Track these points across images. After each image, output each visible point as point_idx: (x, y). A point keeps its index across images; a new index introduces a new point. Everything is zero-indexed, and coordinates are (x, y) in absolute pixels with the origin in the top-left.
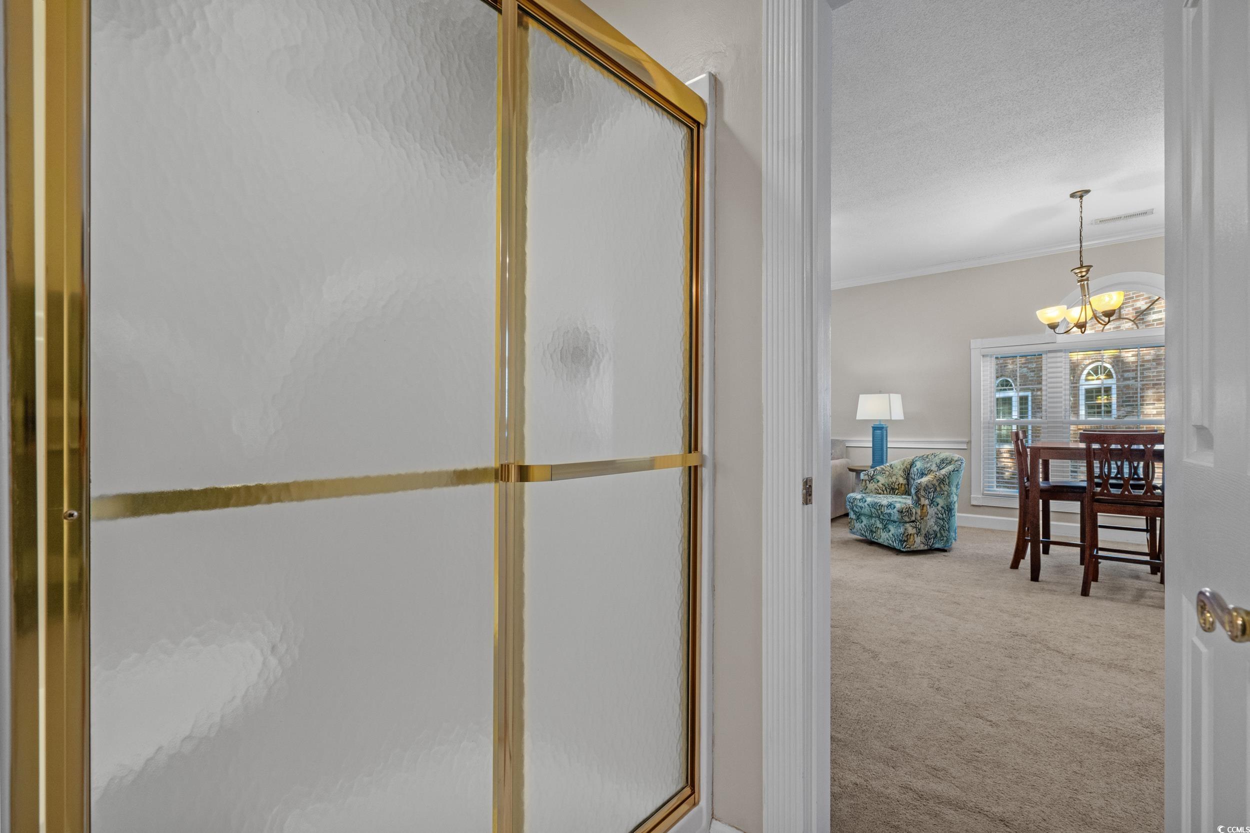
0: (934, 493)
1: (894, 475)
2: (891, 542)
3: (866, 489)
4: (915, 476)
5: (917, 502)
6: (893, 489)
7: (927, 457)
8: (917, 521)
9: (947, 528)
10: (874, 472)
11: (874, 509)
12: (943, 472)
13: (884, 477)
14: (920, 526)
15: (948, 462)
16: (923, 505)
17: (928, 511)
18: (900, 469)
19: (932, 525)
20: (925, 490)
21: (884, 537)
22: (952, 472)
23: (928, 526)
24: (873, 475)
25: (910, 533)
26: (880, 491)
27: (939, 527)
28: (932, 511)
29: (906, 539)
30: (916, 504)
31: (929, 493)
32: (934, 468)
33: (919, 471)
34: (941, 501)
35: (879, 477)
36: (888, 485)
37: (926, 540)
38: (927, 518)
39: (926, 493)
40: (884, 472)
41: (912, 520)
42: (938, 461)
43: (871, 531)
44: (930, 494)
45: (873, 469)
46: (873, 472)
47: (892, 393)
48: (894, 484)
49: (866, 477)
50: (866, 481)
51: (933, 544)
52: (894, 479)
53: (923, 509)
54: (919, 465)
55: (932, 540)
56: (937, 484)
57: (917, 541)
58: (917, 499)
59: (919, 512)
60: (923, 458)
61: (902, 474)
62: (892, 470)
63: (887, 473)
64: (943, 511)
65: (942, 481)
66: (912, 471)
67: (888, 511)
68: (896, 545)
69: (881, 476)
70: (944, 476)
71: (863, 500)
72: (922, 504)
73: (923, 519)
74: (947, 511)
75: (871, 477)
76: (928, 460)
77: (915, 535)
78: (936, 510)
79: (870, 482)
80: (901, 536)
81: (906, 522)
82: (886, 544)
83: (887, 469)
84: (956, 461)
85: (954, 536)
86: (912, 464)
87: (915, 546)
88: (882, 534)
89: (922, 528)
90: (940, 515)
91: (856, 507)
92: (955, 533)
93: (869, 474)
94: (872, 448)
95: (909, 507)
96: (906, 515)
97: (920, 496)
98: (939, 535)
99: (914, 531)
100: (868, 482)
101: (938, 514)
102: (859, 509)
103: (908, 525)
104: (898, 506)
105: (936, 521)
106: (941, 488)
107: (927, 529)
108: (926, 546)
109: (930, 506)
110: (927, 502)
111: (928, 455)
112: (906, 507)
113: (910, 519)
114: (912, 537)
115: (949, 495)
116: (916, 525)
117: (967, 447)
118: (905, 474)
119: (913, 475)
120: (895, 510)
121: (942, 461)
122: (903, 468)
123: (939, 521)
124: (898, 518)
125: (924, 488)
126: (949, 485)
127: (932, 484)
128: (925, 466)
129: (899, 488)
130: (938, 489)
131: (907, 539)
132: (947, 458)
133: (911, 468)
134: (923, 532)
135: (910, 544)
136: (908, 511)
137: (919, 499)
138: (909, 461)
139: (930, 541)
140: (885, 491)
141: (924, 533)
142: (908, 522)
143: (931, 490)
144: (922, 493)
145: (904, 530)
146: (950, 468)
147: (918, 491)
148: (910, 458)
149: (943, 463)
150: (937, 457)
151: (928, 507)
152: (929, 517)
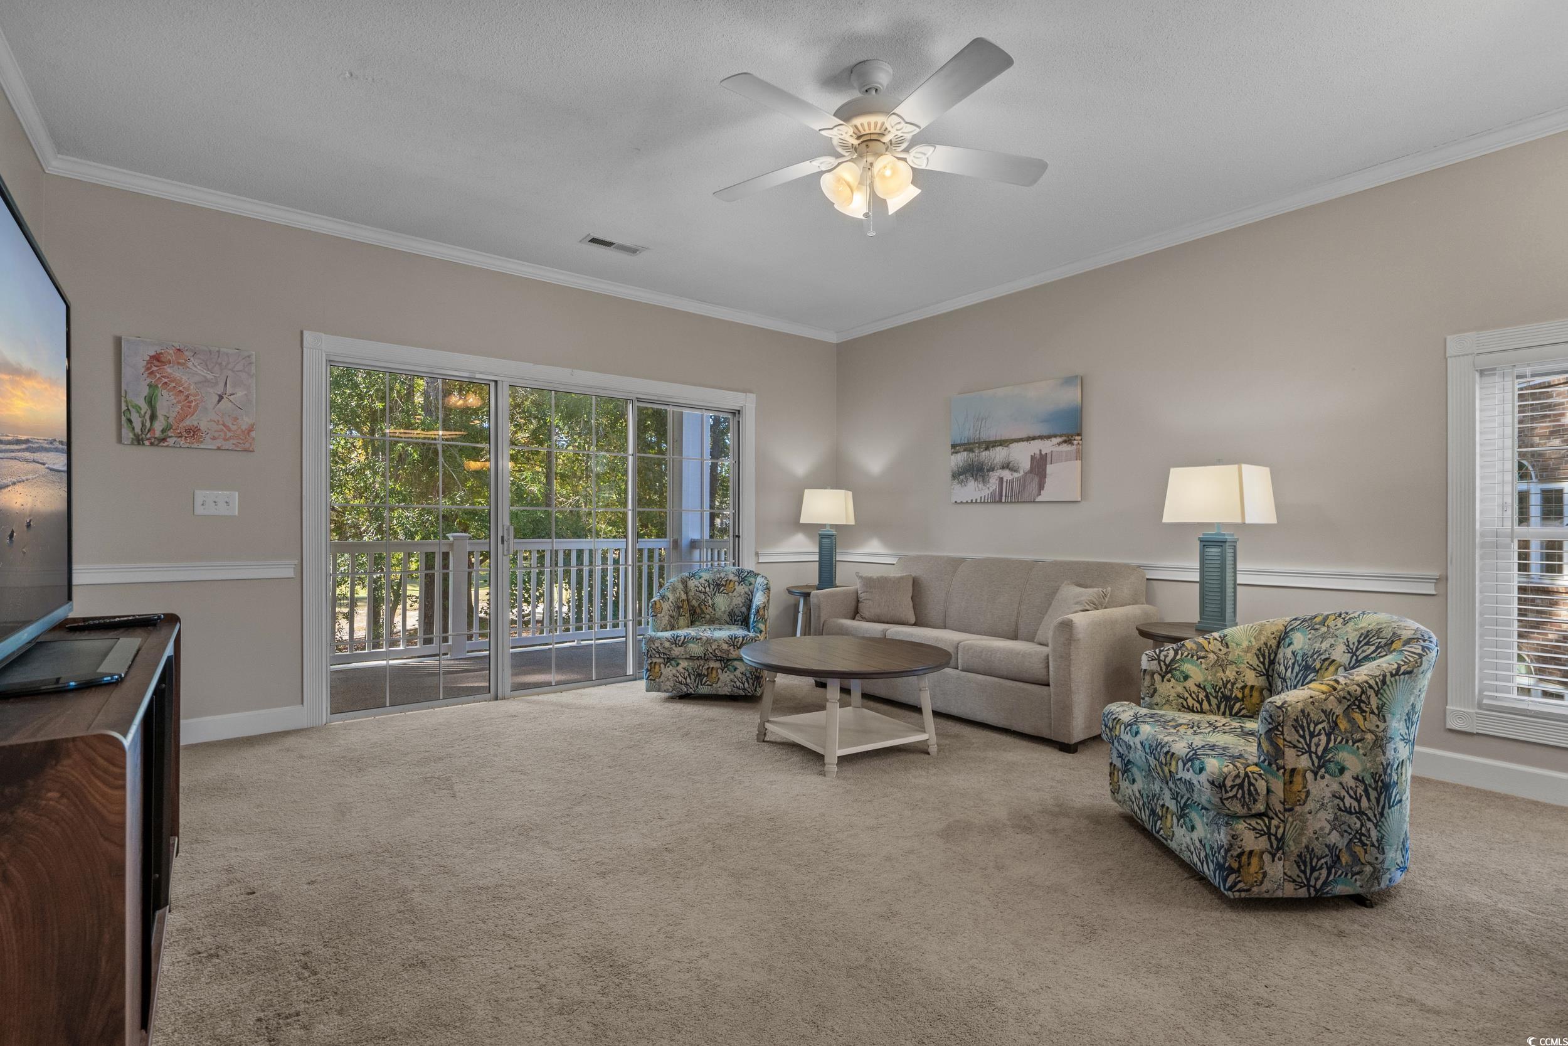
0: (1328, 735)
1: (1232, 663)
2: (1196, 859)
3: (1152, 696)
4: (1286, 670)
5: (1273, 758)
6: (1227, 698)
7: (1323, 623)
8: (1271, 814)
9: (1374, 840)
10: (1176, 654)
11: (1155, 758)
12: (1362, 674)
13: (1204, 666)
14: (1281, 830)
15: (1384, 641)
16: (1293, 770)
17: (1309, 787)
18: (1248, 650)
19: (1322, 829)
20: (1297, 725)
21: (1181, 838)
22: (1392, 675)
23: (1309, 832)
24: (1173, 660)
25: (1248, 849)
26: (1191, 702)
27: (1347, 837)
28: (1322, 788)
29: (1235, 865)
30: (1270, 764)
31: (1312, 735)
32: (1340, 655)
33: (1299, 658)
34: (1353, 762)
35: (1187, 667)
36: (1214, 687)
37: (1304, 872)
38: (1307, 808)
39: (1303, 737)
40: (1202, 654)
41: (1253, 812)
42: (1353, 637)
43: (1153, 812)
44: (1315, 740)
45: (1174, 646)
46: (1172, 653)
47: (1245, 463)
48: (1229, 686)
49: (1154, 666)
50: (1153, 674)
51: (1325, 883)
52: (1230, 673)
53: (1291, 782)
54: (1299, 641)
55: (1324, 872)
56: (1339, 710)
57: (1270, 872)
58: (1271, 750)
59: (1278, 786)
60: (1310, 623)
61: (1255, 662)
62: (1224, 650)
63: (1212, 657)
64: (1360, 791)
65: (1356, 701)
66: (1280, 656)
67: (1187, 776)
68: (1208, 870)
69: (1192, 663)
70: (1365, 687)
71: (1132, 726)
72: (1289, 767)
73: (1291, 810)
74: (1375, 789)
75: (1167, 666)
76: (1324, 629)
77: (1267, 857)
78: (1335, 787)
79: (1163, 677)
80: (1222, 853)
81: (1235, 817)
82: (1185, 856)
83: (1211, 647)
84: (1408, 642)
85: (1399, 860)
86: (1283, 638)
87: (1264, 888)
88: (1175, 829)
89: (1287, 837)
90: (1348, 801)
91: (1118, 742)
92: (1404, 849)
93: (1162, 658)
94: (1198, 585)
95: (1246, 774)
96: (1235, 796)
97: (1281, 742)
98: (1345, 858)
99: (1263, 843)
100: (1157, 677)
101: (1342, 799)
102: (1125, 749)
103: (1241, 826)
104: (1213, 765)
105: (1336, 818)
106: (1352, 721)
107: (1305, 841)
108: (1305, 889)
109: (1316, 774)
110: (1304, 762)
111: (1326, 618)
112: (1234, 773)
113: (1249, 809)
114: (1255, 861)
115: (1380, 743)
116: (1269, 828)
117: (1435, 590)
118: (1263, 663)
119: (1282, 667)
120: (1203, 778)
121: (1366, 637)
122: (1257, 646)
123: (1346, 817)
124: (1210, 802)
125: (1296, 720)
126: (1381, 713)
127: (1323, 711)
128: (1317, 646)
129: (1244, 696)
130: (1343, 725)
131: (1240, 866)
132: (1379, 631)
133: (1278, 646)
134: (1293, 848)
135: (1250, 880)
136: (1241, 786)
137: (1278, 753)
138: (1274, 629)
139: (1316, 874)
140: (1205, 705)
141: (1296, 852)
142: (1244, 817)
143: (1320, 726)
144: (1290, 734)
145: (1229, 838)
146: (1386, 663)
147: (1276, 728)
148: (1277, 623)
149: (1367, 644)
150: (1351, 624)
151: (1309, 775)
152: (1310, 805)
